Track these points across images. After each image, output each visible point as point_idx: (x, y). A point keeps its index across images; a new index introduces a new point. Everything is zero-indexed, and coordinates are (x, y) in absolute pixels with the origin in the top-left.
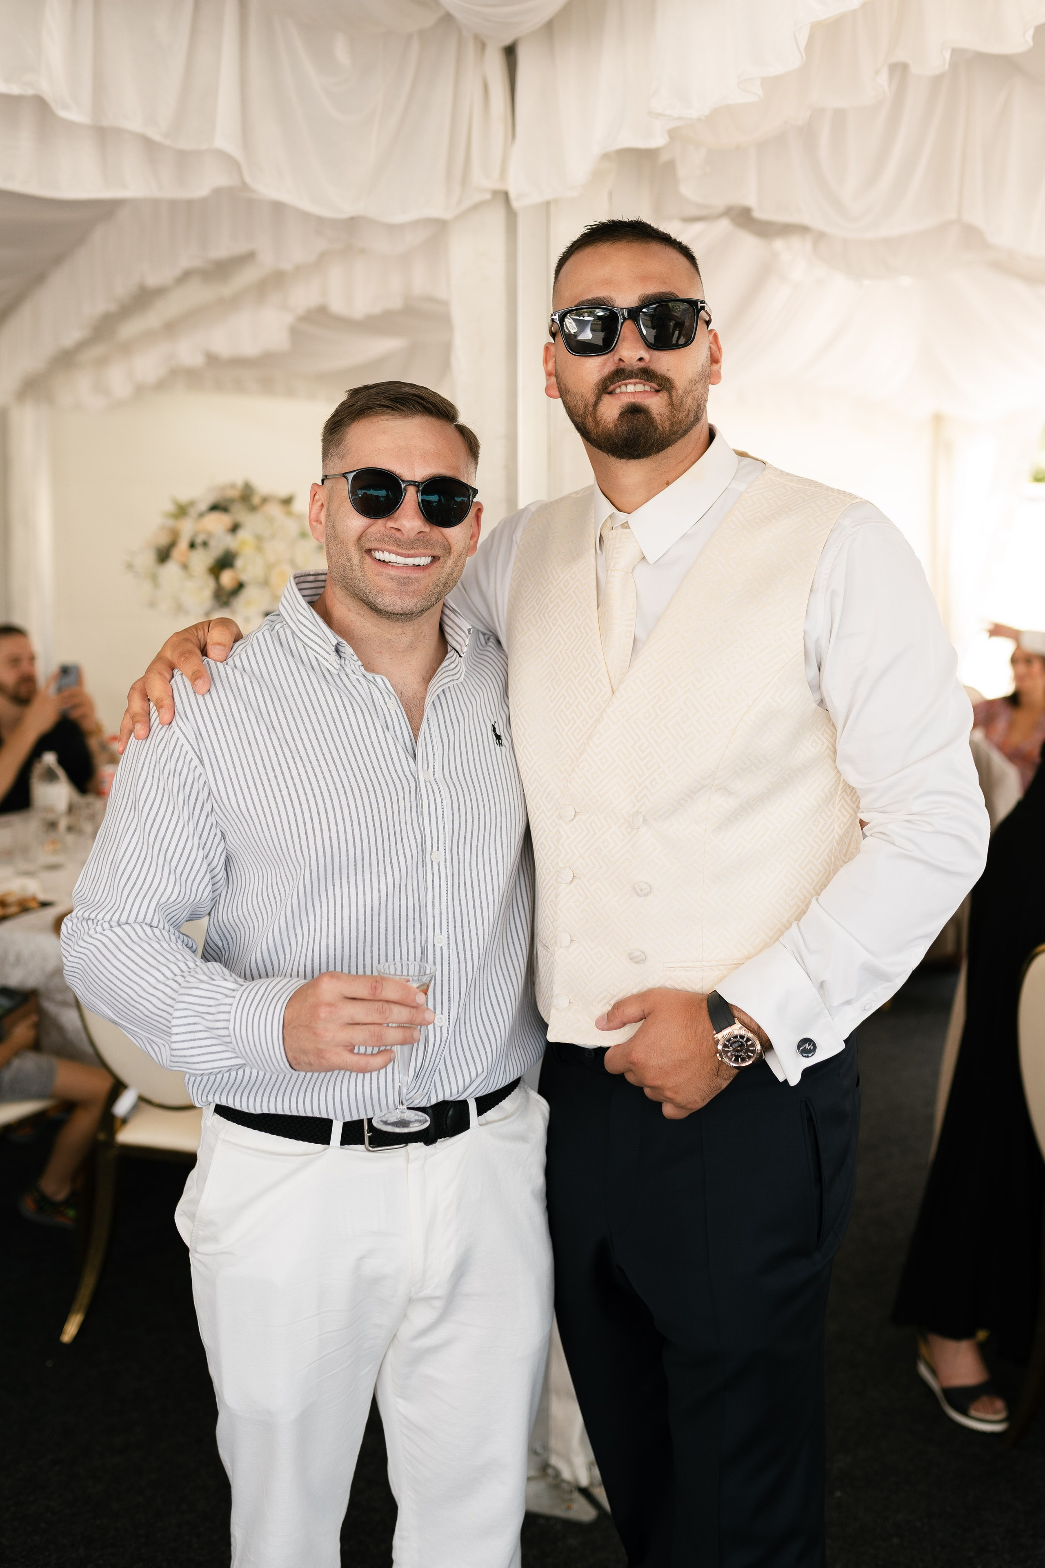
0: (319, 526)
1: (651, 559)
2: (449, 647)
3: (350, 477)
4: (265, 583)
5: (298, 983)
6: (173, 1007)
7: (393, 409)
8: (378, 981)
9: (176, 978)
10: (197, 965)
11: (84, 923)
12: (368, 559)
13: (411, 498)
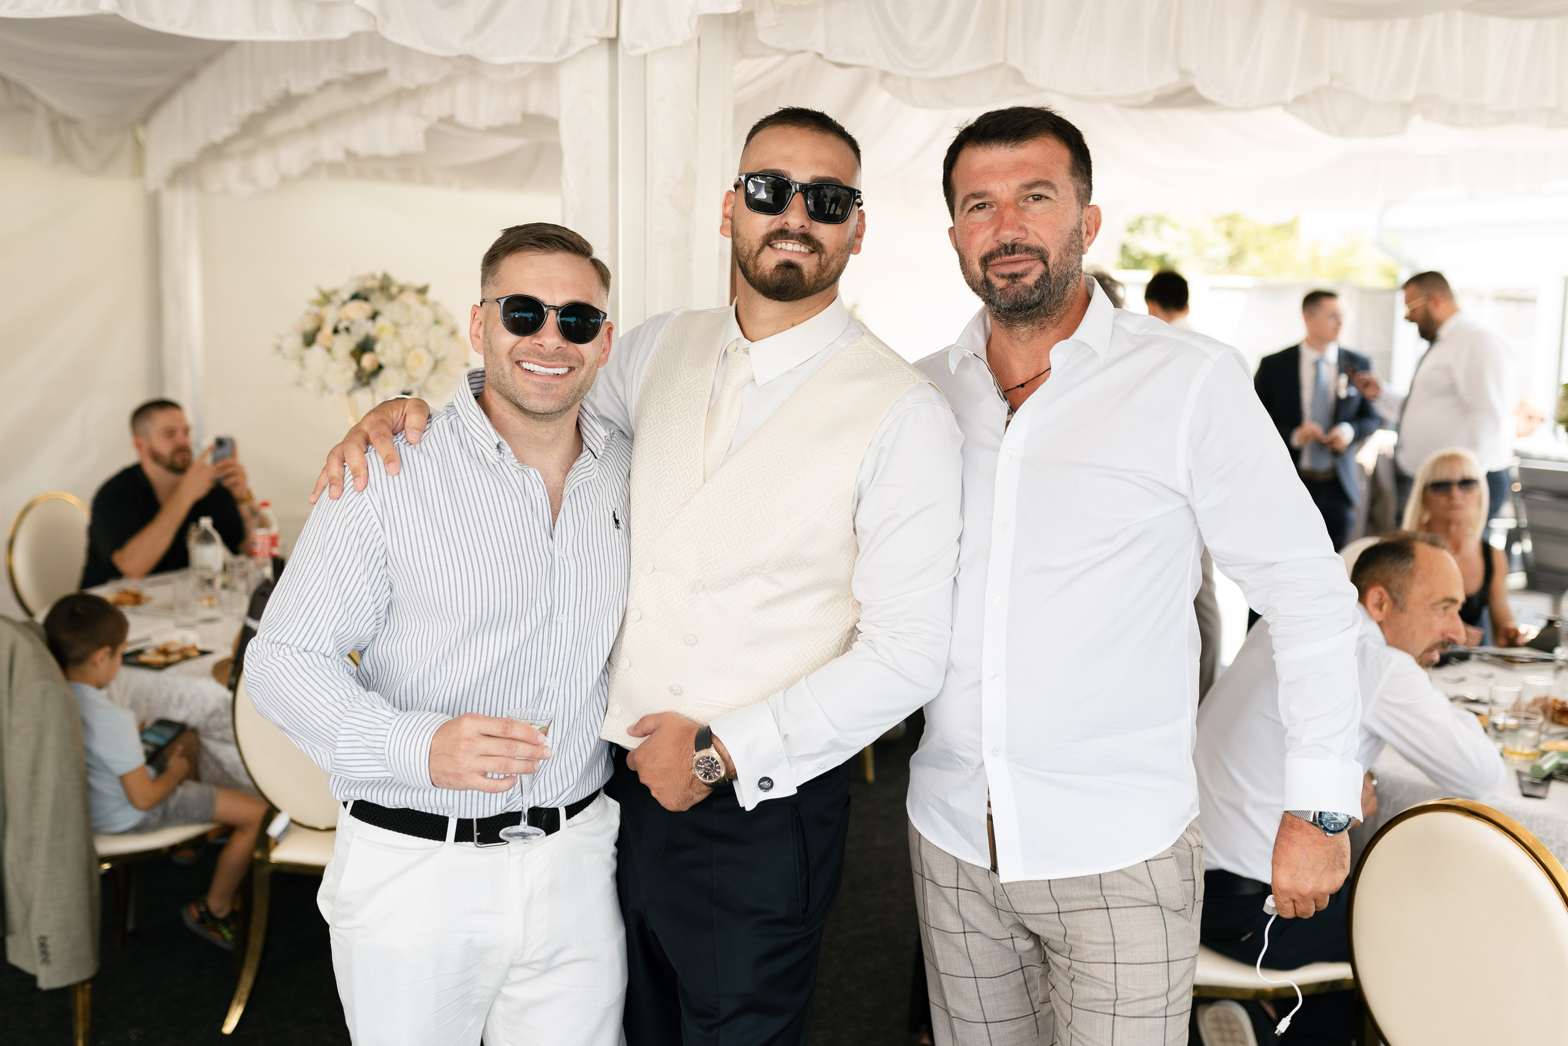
0: (478, 340)
1: (759, 382)
2: (584, 445)
3: (503, 302)
4: (402, 365)
5: (444, 718)
6: (339, 725)
7: (540, 248)
8: (509, 722)
9: (343, 702)
10: (360, 693)
11: (269, 646)
12: (518, 369)
13: (552, 320)
